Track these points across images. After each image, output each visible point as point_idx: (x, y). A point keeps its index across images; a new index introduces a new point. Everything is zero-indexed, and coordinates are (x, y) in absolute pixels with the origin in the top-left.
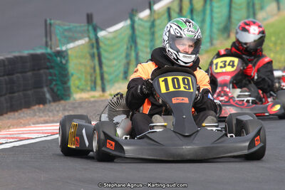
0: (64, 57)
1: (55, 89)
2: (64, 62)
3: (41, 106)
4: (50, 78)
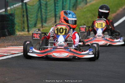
0: (13, 16)
1: (9, 30)
2: (13, 18)
3: (4, 38)
4: (7, 25)
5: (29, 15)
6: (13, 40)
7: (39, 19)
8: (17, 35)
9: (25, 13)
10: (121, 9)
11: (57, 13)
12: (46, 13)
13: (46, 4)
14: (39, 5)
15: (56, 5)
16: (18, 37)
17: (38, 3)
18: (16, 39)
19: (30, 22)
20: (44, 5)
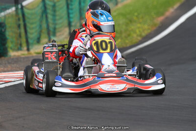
0: (3, 27)
2: (3, 30)
5: (28, 25)
6: (5, 64)
7: (45, 31)
8: (10, 56)
9: (21, 22)
10: (171, 10)
11: (72, 20)
12: (54, 20)
13: (54, 6)
14: (43, 8)
15: (70, 7)
16: (13, 59)
17: (41, 5)
18: (10, 61)
19: (30, 36)
20: (51, 8)
